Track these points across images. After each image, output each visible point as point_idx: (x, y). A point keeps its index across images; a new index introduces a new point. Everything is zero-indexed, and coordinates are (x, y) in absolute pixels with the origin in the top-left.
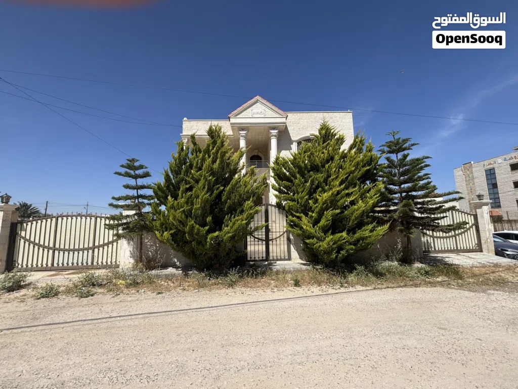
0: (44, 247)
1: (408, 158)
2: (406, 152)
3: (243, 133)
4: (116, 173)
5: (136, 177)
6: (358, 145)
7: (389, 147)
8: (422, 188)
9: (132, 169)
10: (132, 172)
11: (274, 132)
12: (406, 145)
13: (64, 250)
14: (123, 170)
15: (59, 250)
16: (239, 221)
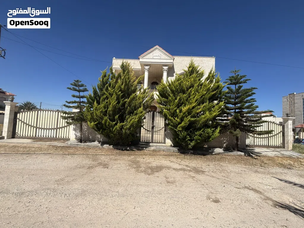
0: (31, 126)
1: (242, 89)
4: (68, 88)
5: (79, 91)
8: (248, 107)
9: (77, 86)
10: (77, 88)
11: (166, 68)
12: (242, 80)
13: (42, 129)
14: (72, 87)
15: (39, 128)
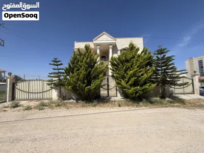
0: (25, 92)
2: (165, 54)
3: (98, 47)
4: (50, 64)
5: (57, 65)
6: (145, 51)
7: (158, 52)
9: (56, 62)
11: (111, 46)
12: (165, 51)
16: (97, 82)
